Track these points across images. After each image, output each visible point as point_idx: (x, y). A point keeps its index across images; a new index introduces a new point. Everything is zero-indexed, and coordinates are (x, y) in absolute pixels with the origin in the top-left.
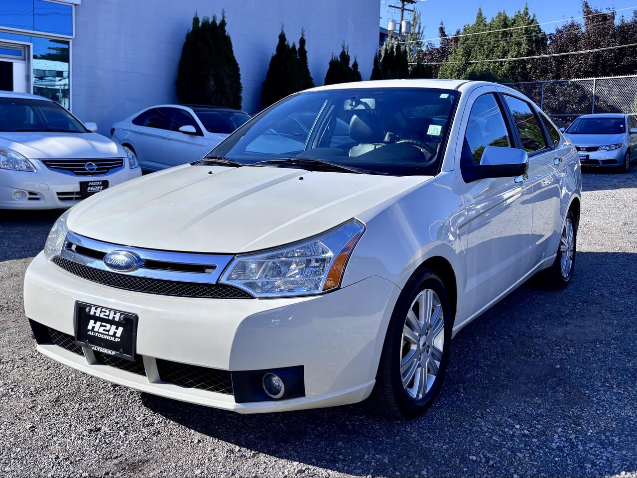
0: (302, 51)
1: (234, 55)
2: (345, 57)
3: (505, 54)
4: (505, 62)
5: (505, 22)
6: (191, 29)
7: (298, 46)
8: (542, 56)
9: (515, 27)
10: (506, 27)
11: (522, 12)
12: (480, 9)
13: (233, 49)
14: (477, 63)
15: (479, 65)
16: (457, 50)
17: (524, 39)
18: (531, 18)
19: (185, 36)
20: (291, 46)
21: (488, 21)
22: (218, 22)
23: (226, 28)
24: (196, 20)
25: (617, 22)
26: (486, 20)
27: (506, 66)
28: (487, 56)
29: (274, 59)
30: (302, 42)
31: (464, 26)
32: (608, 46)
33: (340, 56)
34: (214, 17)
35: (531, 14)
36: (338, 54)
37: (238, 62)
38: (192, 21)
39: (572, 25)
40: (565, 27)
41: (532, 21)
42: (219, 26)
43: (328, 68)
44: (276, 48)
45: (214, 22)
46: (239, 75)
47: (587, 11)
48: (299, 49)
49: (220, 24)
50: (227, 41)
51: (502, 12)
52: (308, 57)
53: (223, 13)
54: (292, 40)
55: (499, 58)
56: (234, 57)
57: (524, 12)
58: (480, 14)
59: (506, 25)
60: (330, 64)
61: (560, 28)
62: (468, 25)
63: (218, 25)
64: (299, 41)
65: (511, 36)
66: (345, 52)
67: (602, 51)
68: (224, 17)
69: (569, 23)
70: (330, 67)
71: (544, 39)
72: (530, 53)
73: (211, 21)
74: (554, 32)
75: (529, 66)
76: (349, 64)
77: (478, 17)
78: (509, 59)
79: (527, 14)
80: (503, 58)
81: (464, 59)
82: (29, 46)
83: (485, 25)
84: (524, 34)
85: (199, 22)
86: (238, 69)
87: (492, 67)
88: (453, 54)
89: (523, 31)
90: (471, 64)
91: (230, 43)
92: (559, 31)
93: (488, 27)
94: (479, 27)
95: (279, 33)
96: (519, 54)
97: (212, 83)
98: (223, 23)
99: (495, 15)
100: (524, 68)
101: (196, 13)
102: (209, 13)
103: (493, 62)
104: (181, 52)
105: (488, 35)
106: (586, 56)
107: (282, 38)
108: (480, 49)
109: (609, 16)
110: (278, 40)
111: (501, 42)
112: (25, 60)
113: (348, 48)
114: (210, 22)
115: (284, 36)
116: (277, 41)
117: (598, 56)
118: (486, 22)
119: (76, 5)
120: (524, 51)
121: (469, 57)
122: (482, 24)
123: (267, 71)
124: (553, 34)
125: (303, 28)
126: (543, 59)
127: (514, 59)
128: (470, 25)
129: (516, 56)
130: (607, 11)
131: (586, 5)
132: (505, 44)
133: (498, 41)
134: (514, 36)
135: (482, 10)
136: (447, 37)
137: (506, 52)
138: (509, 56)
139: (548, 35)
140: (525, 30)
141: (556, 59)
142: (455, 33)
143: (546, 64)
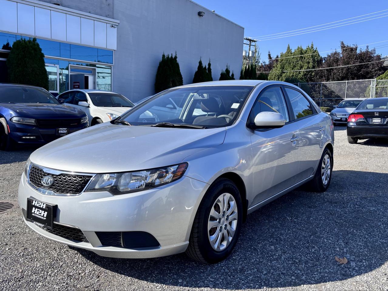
0: (209, 69)
1: (181, 71)
2: (228, 71)
3: (301, 67)
6: (161, 60)
7: (207, 67)
8: (320, 69)
9: (307, 54)
10: (302, 54)
11: (310, 47)
12: (289, 45)
13: (180, 69)
14: (287, 72)
15: (288, 73)
16: (277, 65)
17: (311, 60)
18: (315, 50)
19: (159, 63)
20: (204, 67)
21: (293, 51)
22: (173, 57)
23: (177, 59)
24: (164, 56)
25: (358, 52)
26: (292, 50)
27: (302, 74)
28: (293, 69)
29: (197, 73)
30: (209, 65)
31: (281, 54)
32: (354, 63)
33: (225, 71)
34: (172, 55)
35: (315, 48)
36: (224, 70)
37: (182, 75)
38: (162, 56)
39: (336, 53)
40: (332, 54)
41: (315, 51)
43: (220, 76)
44: (197, 68)
45: (172, 57)
46: (183, 81)
47: (343, 47)
48: (208, 68)
49: (174, 58)
50: (177, 65)
51: (300, 47)
52: (212, 72)
53: (176, 52)
54: (205, 64)
55: (299, 70)
56: (180, 73)
57: (311, 46)
58: (289, 48)
59: (302, 53)
60: (221, 74)
61: (330, 54)
62: (283, 53)
63: (173, 58)
64: (208, 64)
65: (305, 59)
66: (228, 69)
67: (351, 66)
68: (176, 55)
69: (334, 52)
70: (221, 76)
71: (321, 60)
72: (314, 67)
73: (170, 57)
74: (326, 56)
75: (313, 74)
76: (229, 74)
78: (303, 70)
79: (312, 47)
80: (300, 69)
81: (280, 70)
82: (95, 69)
83: (291, 53)
84: (311, 58)
86: (182, 78)
87: (295, 74)
88: (276, 68)
89: (310, 56)
90: (284, 73)
91: (179, 66)
92: (329, 56)
93: (292, 55)
94: (288, 54)
95: (199, 61)
96: (308, 68)
98: (176, 57)
99: (296, 48)
100: (311, 75)
101: (163, 52)
102: (169, 53)
103: (296, 72)
104: (157, 70)
105: (293, 58)
106: (342, 69)
107: (200, 63)
108: (289, 65)
109: (354, 48)
110: (199, 64)
112: (94, 75)
113: (229, 67)
115: (201, 62)
116: (198, 64)
117: (348, 69)
118: (292, 51)
119: (114, 50)
120: (311, 66)
121: (283, 69)
122: (290, 53)
123: (193, 79)
124: (326, 58)
125: (210, 58)
126: (321, 70)
127: (306, 70)
128: (284, 53)
129: (307, 69)
130: (353, 46)
131: (342, 43)
132: (301, 63)
133: (298, 61)
134: (306, 59)
135: (290, 46)
136: (272, 59)
137: (302, 67)
138: (303, 69)
139: (323, 58)
140: (311, 56)
141: (327, 70)
142: (276, 57)
143: (322, 73)
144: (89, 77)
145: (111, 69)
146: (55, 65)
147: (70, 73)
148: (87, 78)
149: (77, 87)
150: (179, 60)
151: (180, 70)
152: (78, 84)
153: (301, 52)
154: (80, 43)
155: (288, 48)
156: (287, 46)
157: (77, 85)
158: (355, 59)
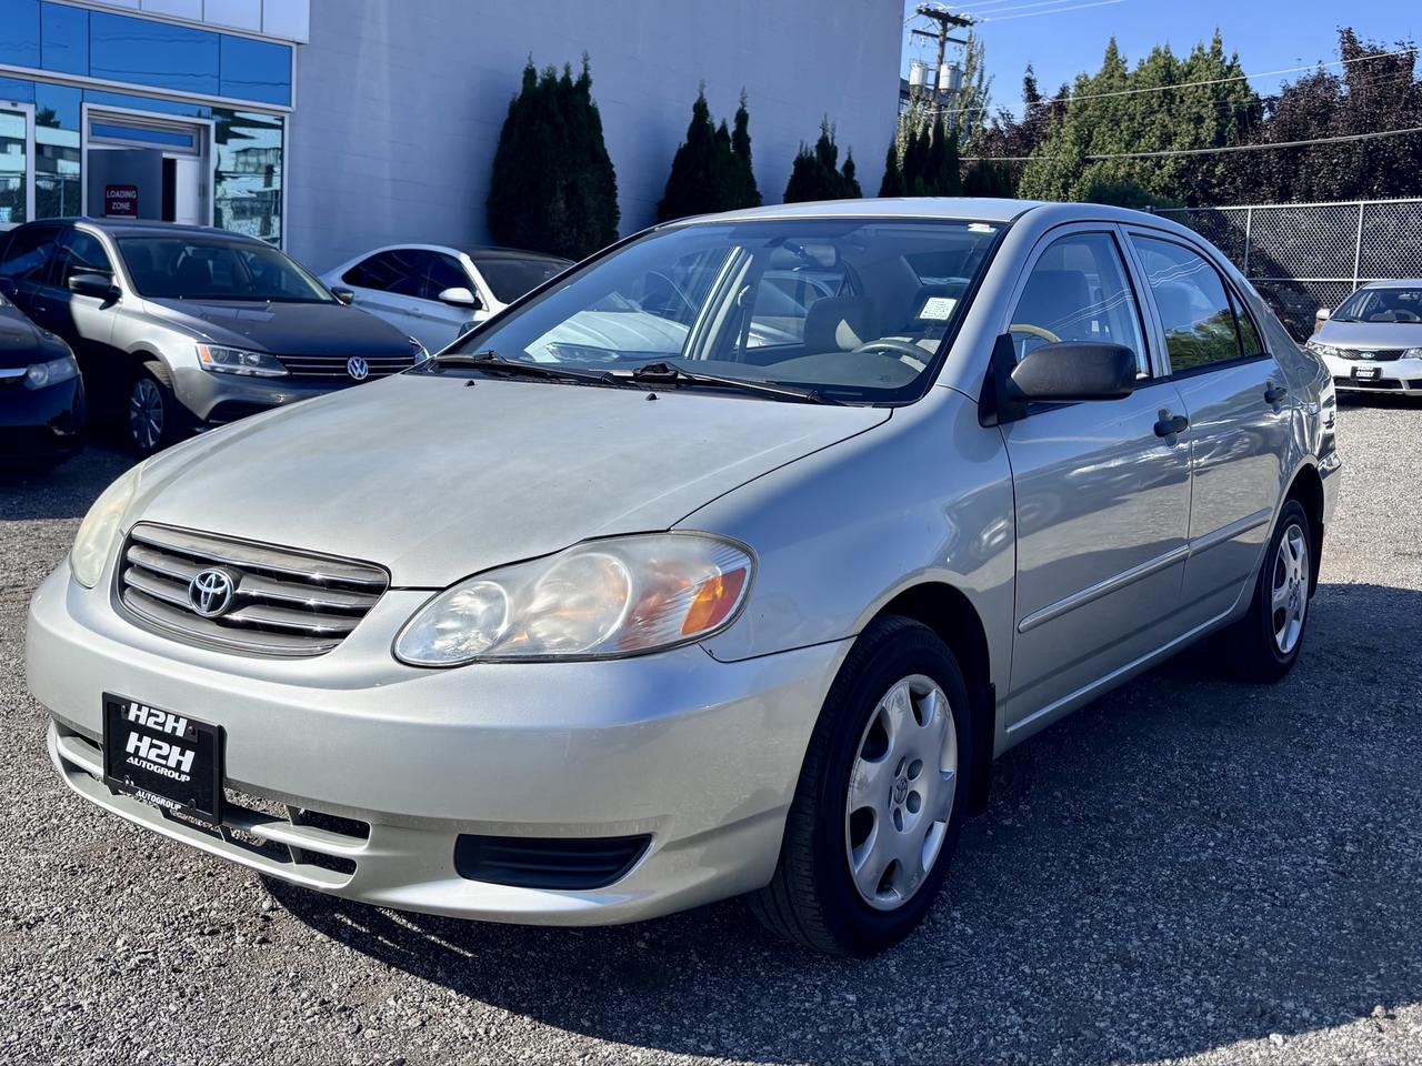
0: (742, 138)
1: (606, 146)
2: (826, 149)
3: (1167, 140)
4: (1168, 157)
5: (1168, 72)
6: (520, 92)
7: (731, 128)
8: (1251, 146)
9: (1192, 81)
10: (1172, 82)
11: (1207, 50)
12: (1113, 41)
13: (604, 134)
14: (1105, 160)
15: (1108, 163)
16: (1061, 130)
17: (1209, 112)
18: (1228, 63)
19: (508, 107)
20: (718, 126)
21: (1132, 67)
22: (574, 79)
23: (592, 91)
24: (530, 74)
26: (1126, 65)
27: (1169, 168)
28: (1129, 145)
29: (683, 154)
30: (742, 118)
31: (1077, 79)
32: (1399, 126)
33: (817, 147)
34: (567, 69)
35: (1227, 53)
36: (812, 143)
37: (612, 161)
38: (522, 76)
39: (1319, 80)
40: (1303, 84)
41: (1230, 68)
42: (576, 85)
43: (792, 173)
44: (686, 131)
45: (566, 79)
46: (615, 188)
47: (1350, 47)
48: (734, 133)
49: (579, 83)
50: (592, 119)
51: (1162, 50)
52: (752, 150)
53: (586, 60)
54: (722, 115)
55: (1154, 150)
56: (605, 151)
57: (1213, 48)
58: (1113, 52)
59: (1169, 78)
60: (795, 163)
61: (1293, 84)
62: (1086, 77)
63: (574, 83)
64: (735, 116)
65: (1182, 101)
66: (827, 139)
67: (1387, 138)
68: (586, 69)
69: (1314, 73)
70: (795, 170)
71: (1256, 107)
72: (1220, 140)
73: (559, 77)
74: (1279, 93)
75: (1219, 170)
76: (834, 163)
77: (1107, 58)
78: (1174, 151)
79: (1219, 52)
80: (1164, 149)
81: (1076, 150)
82: (207, 127)
83: (1124, 77)
84: (1209, 99)
85: (535, 78)
86: (613, 175)
87: (1137, 169)
88: (1054, 139)
89: (1208, 91)
90: (1092, 162)
91: (598, 121)
92: (1289, 92)
93: (1128, 82)
94: (1112, 81)
95: (695, 101)
96: (1197, 142)
97: (562, 204)
98: (585, 82)
99: (1146, 55)
100: (1211, 173)
101: (530, 58)
102: (556, 59)
103: (1142, 158)
104: (499, 139)
105: (1129, 99)
106: (1347, 149)
107: (701, 110)
108: (1112, 130)
109: (1401, 60)
110: (692, 113)
111: (1159, 116)
112: (199, 155)
113: (834, 129)
114: (559, 79)
115: (705, 105)
116: (690, 117)
117: (1373, 152)
118: (1126, 69)
119: (298, 44)
120: (1209, 135)
121: (1086, 147)
122: (1117, 74)
123: (667, 179)
124: (1275, 98)
125: (744, 90)
126: (1253, 154)
127: (1187, 152)
128: (1091, 77)
129: (1192, 145)
130: (1397, 48)
131: (1348, 36)
132: (1167, 119)
133: (1153, 112)
134: (1188, 102)
135: (1117, 43)
136: (1041, 102)
137: (1170, 137)
138: (1176, 146)
139: (1265, 100)
140: (1213, 91)
141: (1282, 153)
142: (1057, 93)
143: (1258, 164)
144: (178, 161)
145: (282, 128)
146: (14, 105)
147: (89, 142)
148: (170, 166)
149: (126, 206)
150: (596, 94)
151: (606, 142)
152: (128, 194)
153: (1168, 71)
154: (137, 7)
155: (1109, 55)
156: (1107, 46)
157: (124, 200)
158: (1405, 108)
